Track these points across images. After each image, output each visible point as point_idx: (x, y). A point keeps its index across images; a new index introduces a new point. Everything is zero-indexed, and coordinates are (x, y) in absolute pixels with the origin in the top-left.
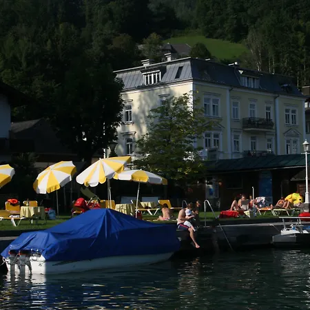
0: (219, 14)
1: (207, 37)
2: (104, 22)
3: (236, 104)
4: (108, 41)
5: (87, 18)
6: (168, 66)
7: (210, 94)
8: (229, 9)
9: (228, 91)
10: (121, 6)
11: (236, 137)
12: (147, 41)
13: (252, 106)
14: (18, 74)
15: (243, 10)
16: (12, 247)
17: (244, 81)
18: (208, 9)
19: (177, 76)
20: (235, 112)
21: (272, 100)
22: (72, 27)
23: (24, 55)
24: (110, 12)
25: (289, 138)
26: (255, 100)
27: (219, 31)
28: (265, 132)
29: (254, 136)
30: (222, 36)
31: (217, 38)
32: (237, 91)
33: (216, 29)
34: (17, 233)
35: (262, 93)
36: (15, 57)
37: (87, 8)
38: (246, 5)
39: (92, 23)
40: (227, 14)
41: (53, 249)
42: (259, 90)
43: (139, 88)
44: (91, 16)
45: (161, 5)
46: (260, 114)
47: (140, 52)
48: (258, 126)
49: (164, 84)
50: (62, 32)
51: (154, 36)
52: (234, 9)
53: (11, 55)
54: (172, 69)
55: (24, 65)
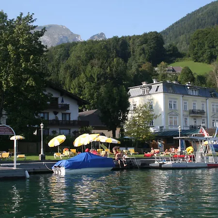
0: (201, 49)
1: (195, 62)
2: (140, 54)
3: (186, 103)
4: (140, 66)
5: (131, 53)
6: (153, 86)
7: (172, 99)
8: (206, 47)
9: (181, 97)
10: (149, 46)
11: (186, 119)
12: (159, 66)
13: (194, 104)
14: (93, 85)
15: (213, 47)
16: (55, 165)
17: (190, 92)
18: (195, 46)
19: (157, 91)
20: (185, 107)
21: (205, 100)
22: (121, 60)
23: (96, 75)
24: (143, 49)
25: (214, 119)
26: (196, 101)
27: (201, 58)
28: (201, 116)
29: (195, 118)
30: (202, 61)
31: (200, 62)
32: (186, 97)
33: (199, 57)
34: (57, 161)
35: (200, 98)
36: (91, 76)
37: (131, 47)
38: (215, 45)
39: (134, 55)
40: (206, 50)
41: (68, 165)
42: (198, 96)
43: (139, 96)
44: (133, 52)
45: (171, 45)
46: (198, 107)
47: (156, 72)
48: (198, 113)
49: (150, 94)
50: (115, 63)
51: (163, 63)
52: (209, 47)
53: (90, 75)
54: (154, 87)
55: (96, 80)
